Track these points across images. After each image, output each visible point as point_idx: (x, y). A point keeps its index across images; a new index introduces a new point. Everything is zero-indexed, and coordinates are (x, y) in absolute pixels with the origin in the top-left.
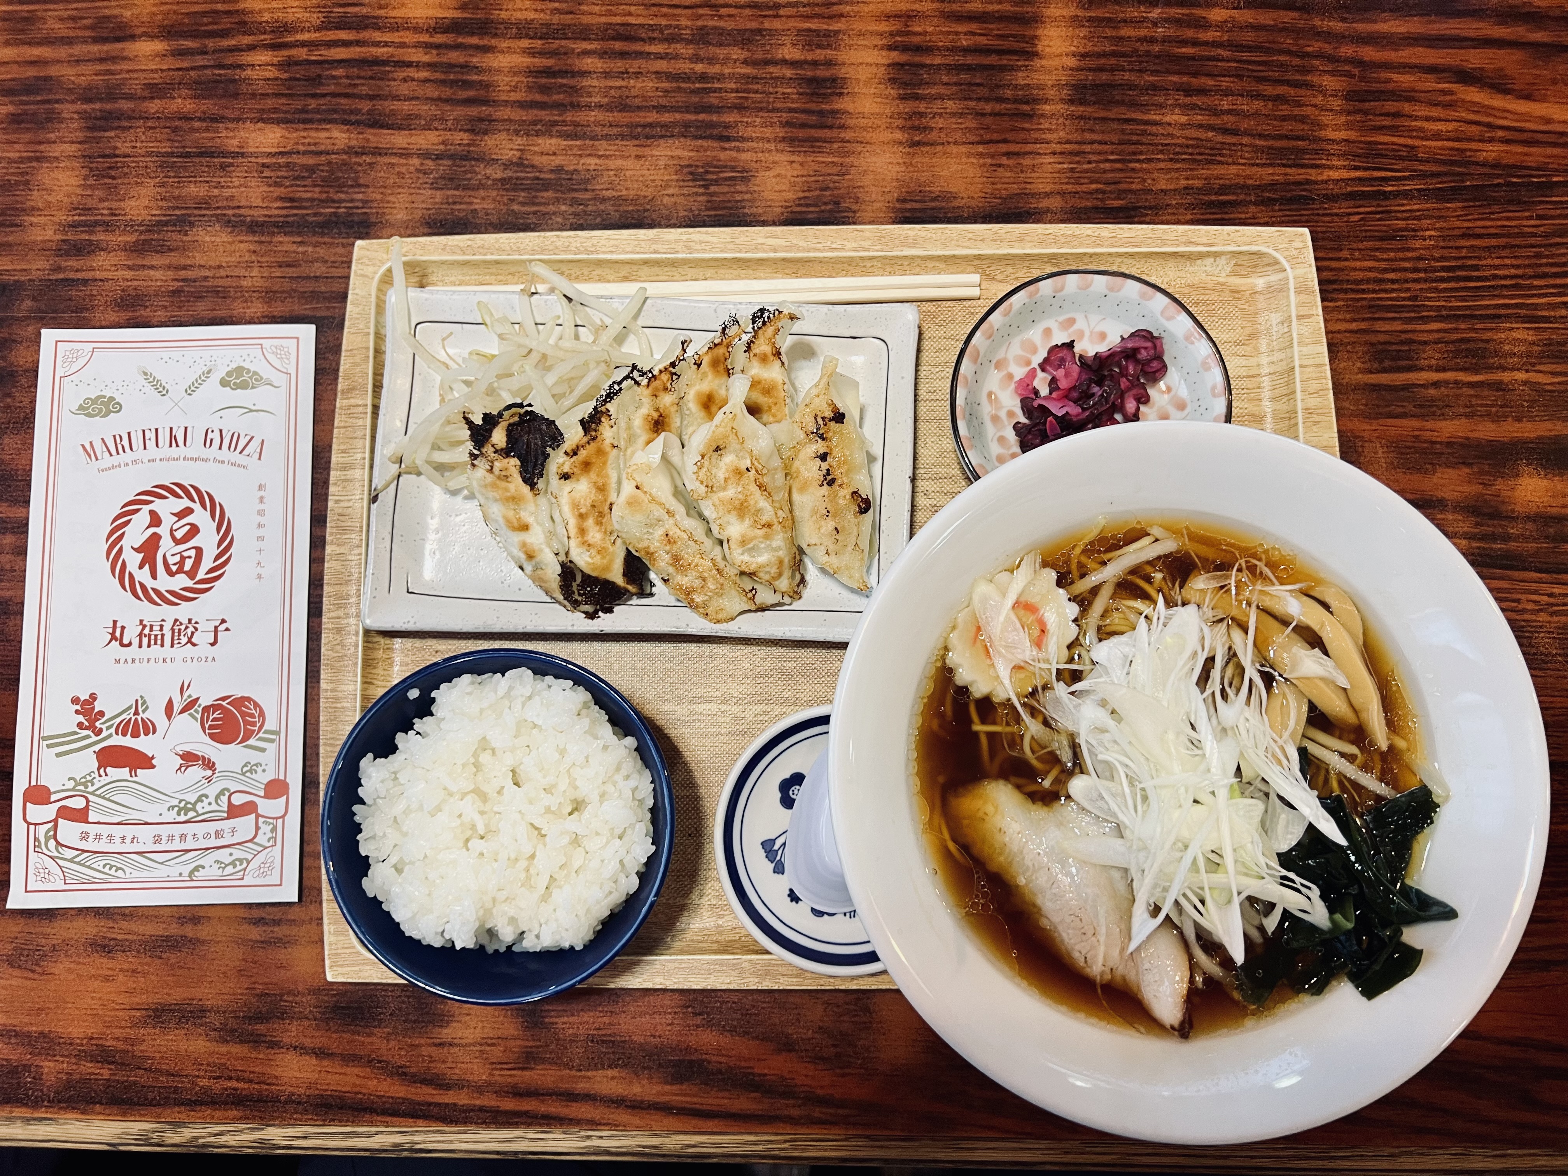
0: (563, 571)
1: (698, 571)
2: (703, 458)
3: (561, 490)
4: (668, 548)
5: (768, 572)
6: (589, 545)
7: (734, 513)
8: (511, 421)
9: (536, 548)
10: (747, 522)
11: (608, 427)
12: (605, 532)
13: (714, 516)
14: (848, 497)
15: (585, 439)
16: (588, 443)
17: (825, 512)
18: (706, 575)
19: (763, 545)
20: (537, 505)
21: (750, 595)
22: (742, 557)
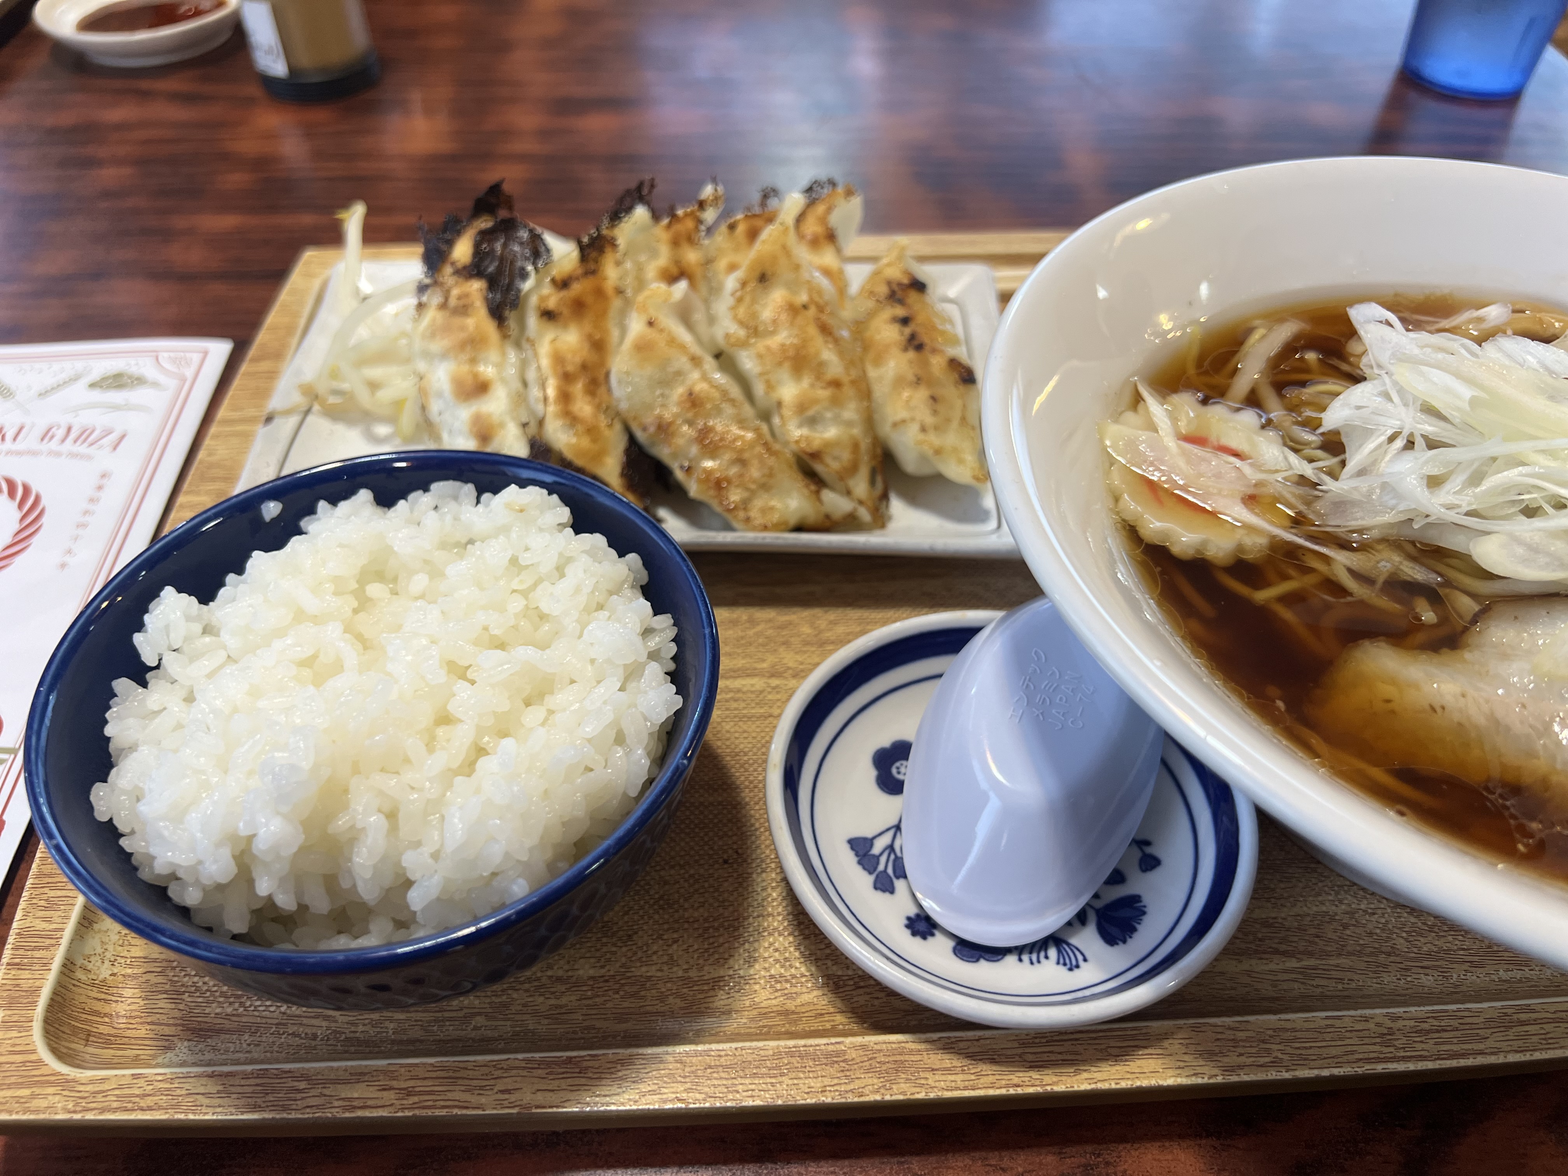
1: (734, 449)
2: (744, 287)
3: (541, 336)
4: (690, 415)
6: (575, 418)
7: (787, 365)
8: (482, 228)
9: (495, 421)
10: (806, 379)
12: (599, 407)
14: (944, 363)
15: (582, 270)
16: (585, 275)
17: (915, 378)
19: (829, 415)
20: (503, 354)
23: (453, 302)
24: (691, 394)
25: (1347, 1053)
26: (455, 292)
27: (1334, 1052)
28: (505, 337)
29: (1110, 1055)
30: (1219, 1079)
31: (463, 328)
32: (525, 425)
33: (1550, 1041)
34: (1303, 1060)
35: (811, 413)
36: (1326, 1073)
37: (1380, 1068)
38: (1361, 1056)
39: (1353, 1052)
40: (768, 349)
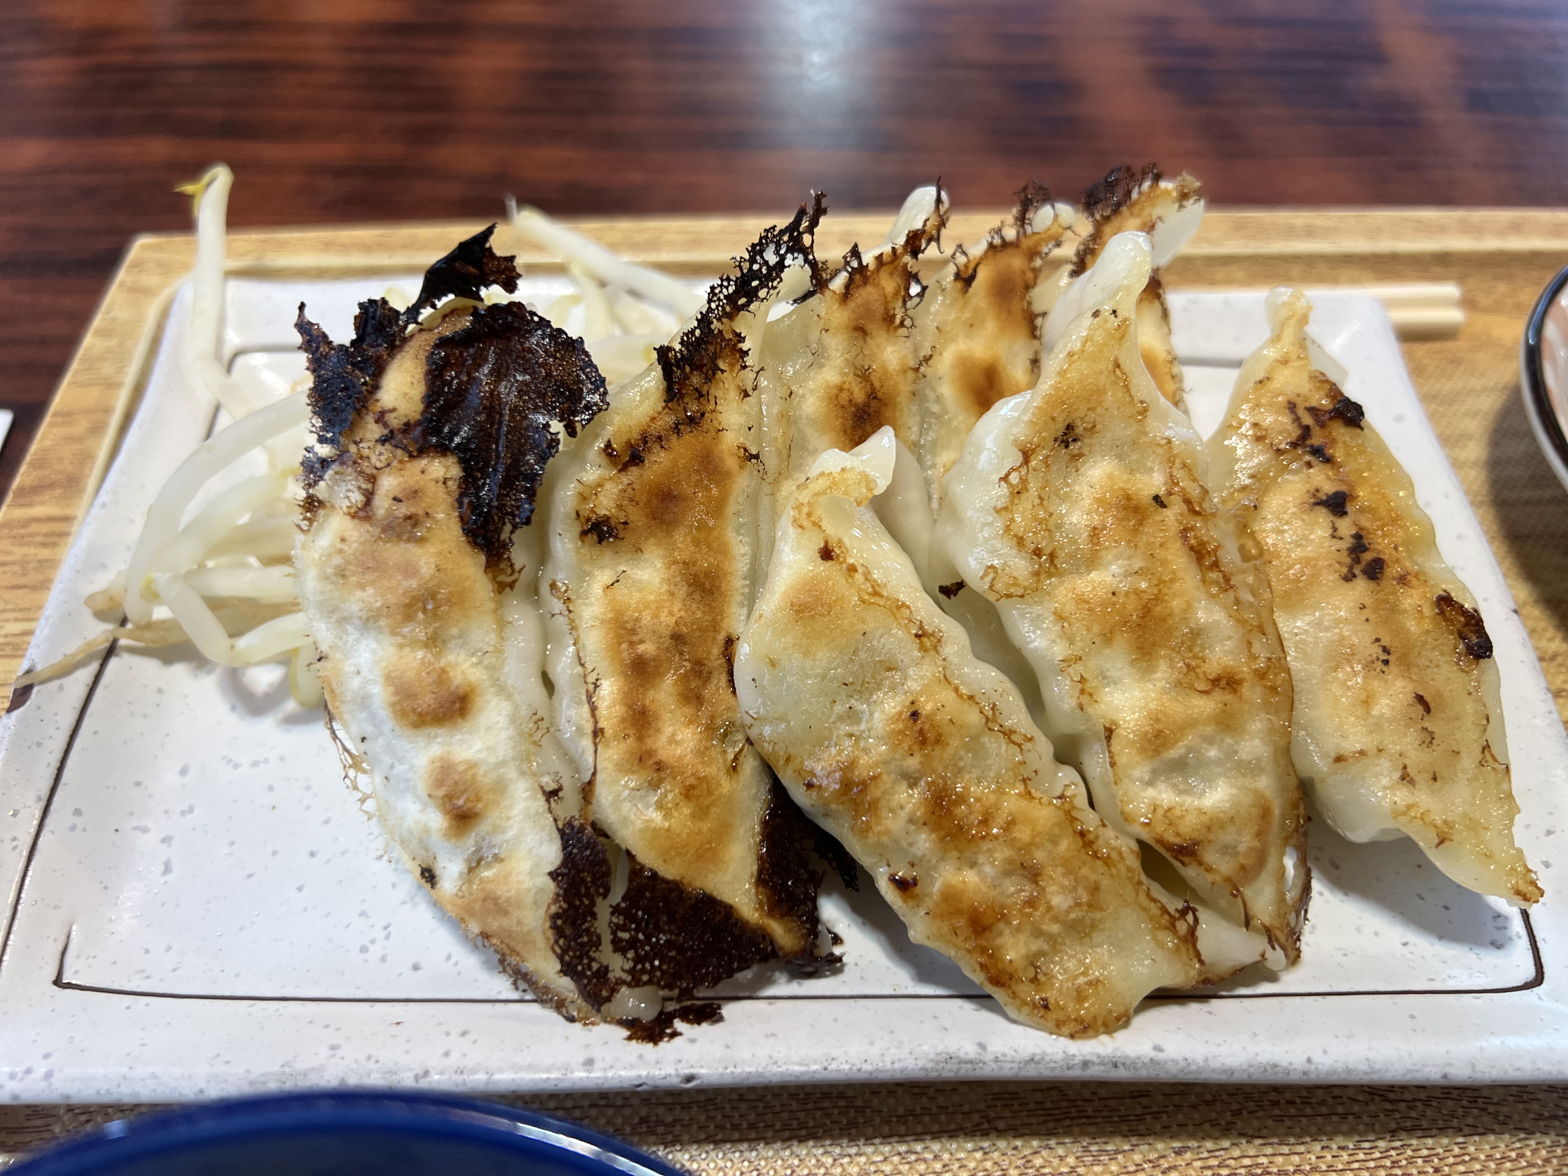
0: (568, 860)
1: (1012, 842)
2: (1026, 459)
3: (583, 576)
4: (913, 763)
5: (1228, 850)
6: (659, 767)
7: (1122, 642)
8: (447, 331)
9: (486, 780)
10: (1163, 673)
11: (733, 395)
12: (710, 728)
13: (1059, 651)
14: (1429, 611)
15: (669, 419)
16: (676, 429)
17: (1376, 651)
18: (1040, 856)
19: (1213, 753)
20: (502, 625)
21: (1182, 927)
22: (1151, 792)
23: (382, 505)
24: (915, 715)
26: (388, 484)
28: (502, 587)
31: (409, 570)
32: (552, 795)
35: (1174, 753)
40: (1081, 600)
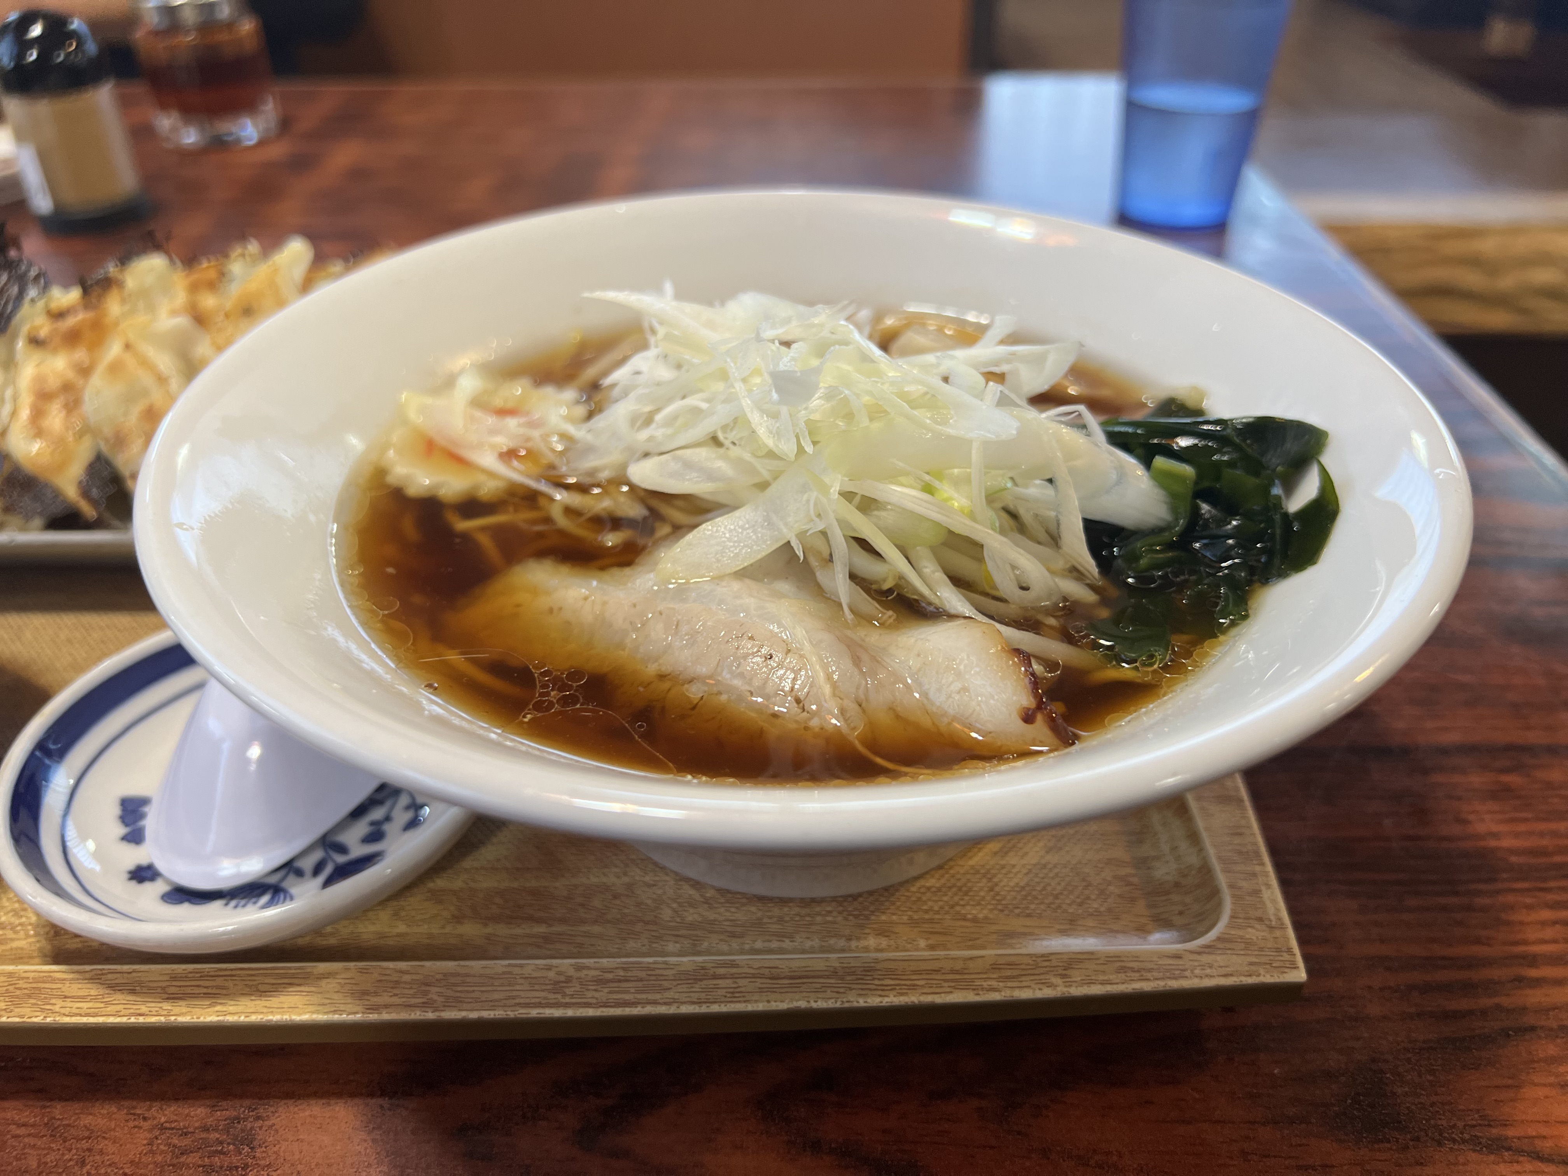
25: (509, 998)
27: (496, 996)
29: (258, 991)
30: (359, 1017)
33: (737, 995)
34: (457, 1002)
36: (474, 1015)
37: (534, 1013)
38: (522, 1001)
39: (514, 998)
